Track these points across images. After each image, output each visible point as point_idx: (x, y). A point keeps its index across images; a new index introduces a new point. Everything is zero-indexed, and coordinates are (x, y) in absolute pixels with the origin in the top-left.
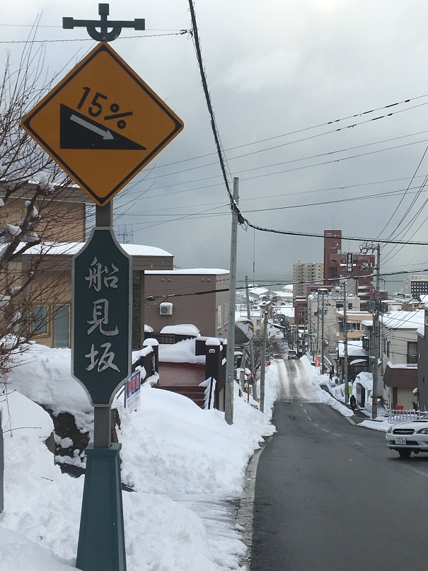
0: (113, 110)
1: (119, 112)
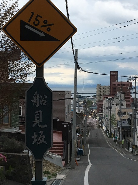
0: (45, 23)
1: (47, 24)
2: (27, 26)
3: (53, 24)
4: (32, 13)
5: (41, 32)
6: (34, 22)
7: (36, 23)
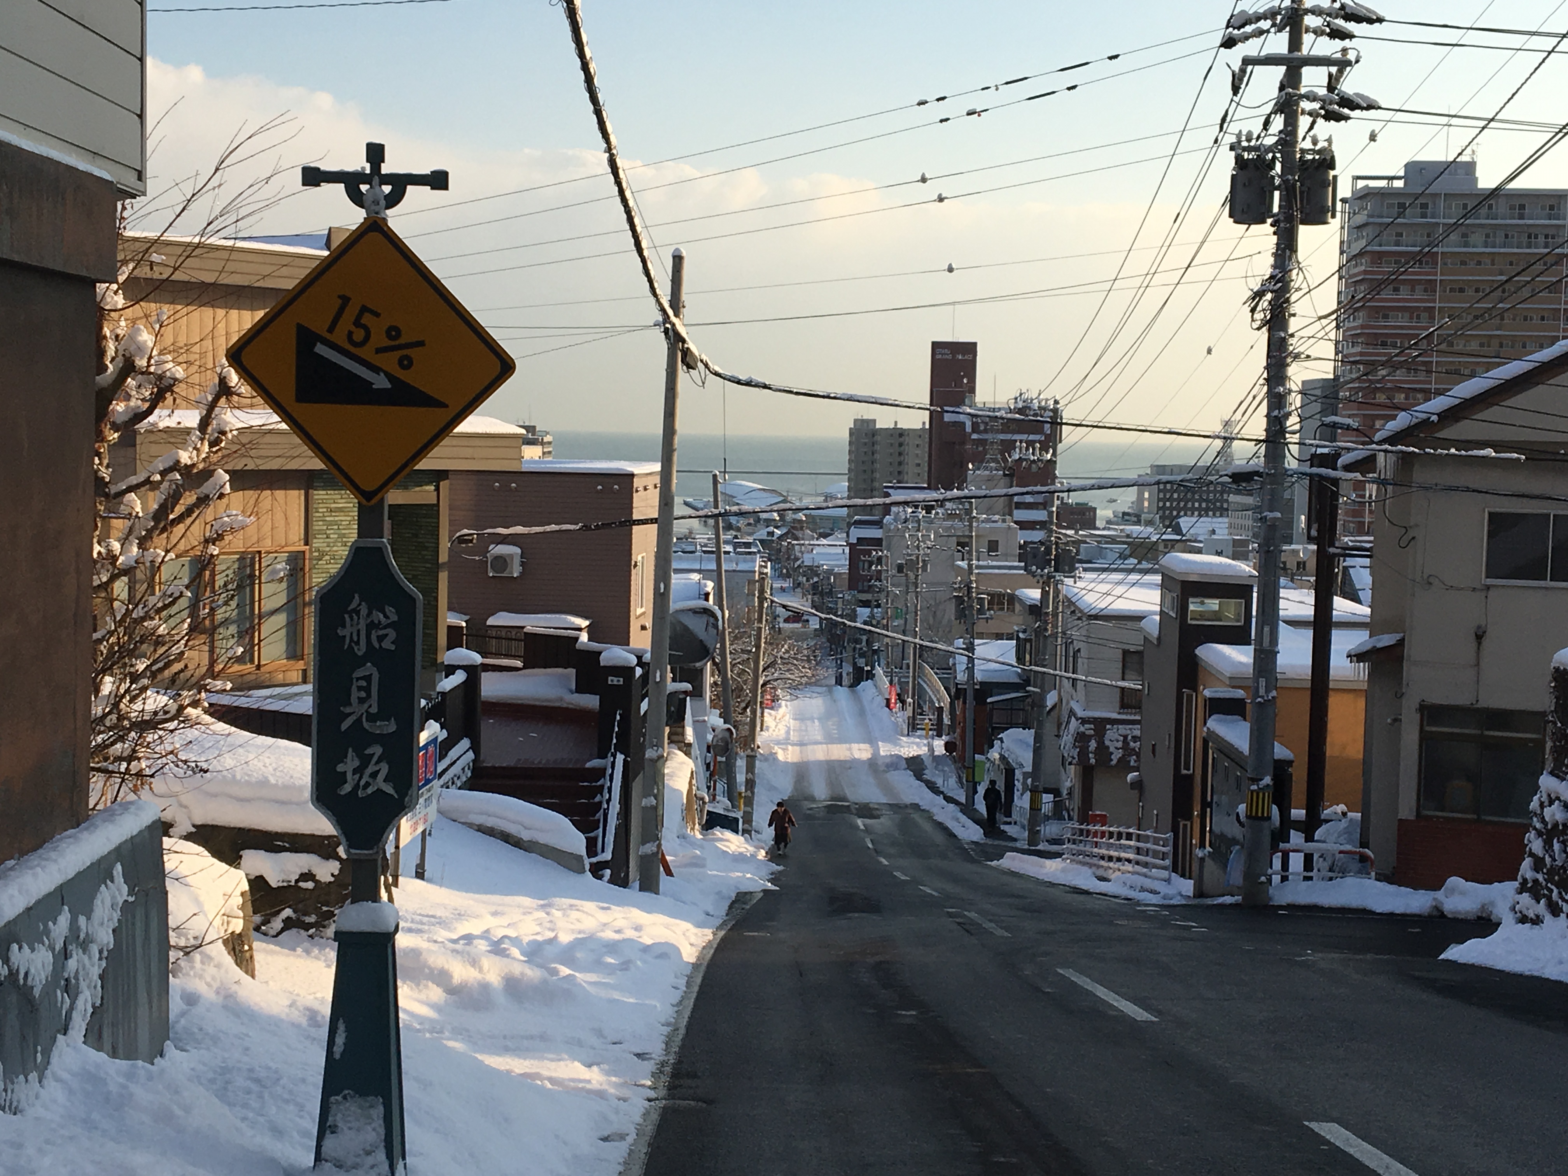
0: (390, 338)
1: (400, 341)
2: (320, 349)
3: (421, 344)
4: (339, 297)
5: (376, 370)
6: (350, 334)
7: (359, 335)
